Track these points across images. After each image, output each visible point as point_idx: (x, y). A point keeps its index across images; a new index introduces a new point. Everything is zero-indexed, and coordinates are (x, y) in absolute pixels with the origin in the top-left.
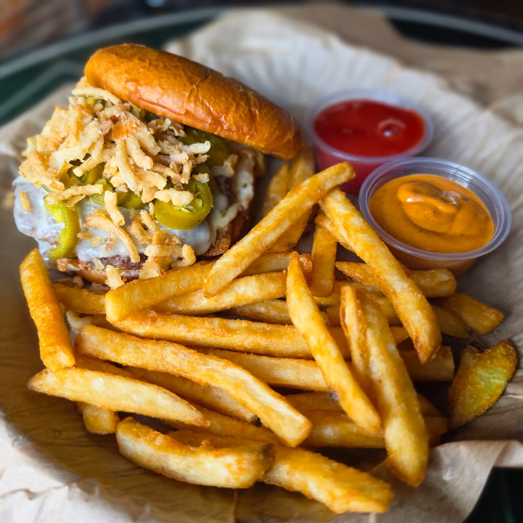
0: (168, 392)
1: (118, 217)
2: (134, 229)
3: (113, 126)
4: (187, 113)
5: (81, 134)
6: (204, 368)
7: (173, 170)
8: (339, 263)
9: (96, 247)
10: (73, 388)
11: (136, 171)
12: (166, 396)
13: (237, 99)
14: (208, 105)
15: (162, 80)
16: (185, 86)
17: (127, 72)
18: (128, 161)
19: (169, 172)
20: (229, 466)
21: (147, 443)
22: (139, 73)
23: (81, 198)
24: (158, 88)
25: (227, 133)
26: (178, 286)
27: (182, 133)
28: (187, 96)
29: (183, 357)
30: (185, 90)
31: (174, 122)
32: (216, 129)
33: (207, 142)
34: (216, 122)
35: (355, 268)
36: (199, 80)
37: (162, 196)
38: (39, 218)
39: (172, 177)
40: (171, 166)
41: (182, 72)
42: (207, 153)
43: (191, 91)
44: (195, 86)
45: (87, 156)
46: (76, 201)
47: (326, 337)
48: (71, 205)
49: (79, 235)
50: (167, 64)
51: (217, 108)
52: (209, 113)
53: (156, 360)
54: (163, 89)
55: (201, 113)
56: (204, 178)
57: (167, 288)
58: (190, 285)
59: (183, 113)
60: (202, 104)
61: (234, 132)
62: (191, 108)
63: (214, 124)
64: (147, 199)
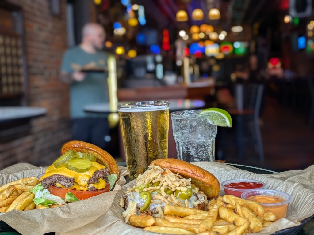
1: (164, 194)
6: (195, 226)
9: (157, 204)
13: (199, 168)
14: (191, 168)
15: (177, 162)
16: (184, 164)
19: (180, 183)
22: (170, 161)
24: (176, 164)
28: (185, 166)
29: (188, 225)
31: (180, 174)
32: (193, 176)
33: (190, 179)
38: (136, 200)
42: (190, 182)
44: (187, 164)
46: (152, 191)
48: (150, 192)
51: (194, 169)
54: (178, 164)
56: (190, 187)
59: (183, 170)
60: (189, 168)
61: (199, 176)
62: (186, 169)
63: (193, 174)
64: (173, 190)
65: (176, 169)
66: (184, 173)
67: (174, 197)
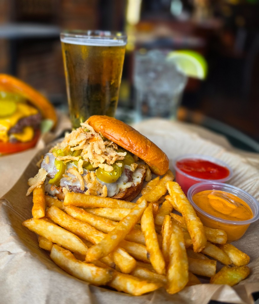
0: (78, 238)
1: (81, 170)
2: (86, 177)
3: (91, 137)
4: (121, 140)
5: (78, 137)
6: (97, 235)
7: (108, 157)
8: (172, 213)
9: (68, 181)
10: (40, 227)
11: (94, 154)
12: (77, 239)
13: (142, 140)
14: (129, 139)
15: (114, 127)
16: (123, 131)
17: (102, 122)
18: (92, 150)
19: (107, 158)
20: (92, 271)
21: (63, 254)
22: (106, 123)
23: (69, 161)
24: (112, 129)
25: (135, 152)
26: (96, 201)
27: (116, 148)
28: (122, 134)
29: (89, 229)
30: (122, 132)
31: (114, 143)
32: (130, 149)
33: (125, 152)
34: (131, 146)
35: (179, 218)
36: (129, 130)
37: (101, 166)
38: (51, 167)
39: (107, 160)
40: (108, 156)
41: (123, 126)
42: (124, 157)
43: (124, 133)
44: (126, 132)
45: (78, 145)
46: (67, 161)
47: (153, 231)
48: (65, 163)
49: (63, 175)
50: (118, 123)
51: (133, 141)
52: (129, 142)
53: (77, 227)
54: (113, 130)
55: (126, 141)
56: (120, 165)
57: (91, 201)
58: (101, 203)
59: (119, 140)
60: (127, 138)
61: (137, 152)
62: (123, 139)
63: (130, 147)
64: (95, 166)
65: (110, 136)
66: (120, 144)
67: (94, 176)
